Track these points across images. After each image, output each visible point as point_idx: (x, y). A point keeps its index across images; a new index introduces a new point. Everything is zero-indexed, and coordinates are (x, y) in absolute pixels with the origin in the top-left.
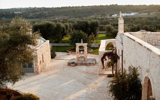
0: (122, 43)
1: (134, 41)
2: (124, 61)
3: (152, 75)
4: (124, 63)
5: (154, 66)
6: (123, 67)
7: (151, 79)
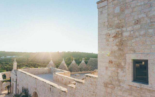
0: (16, 75)
1: (26, 74)
2: (18, 84)
3: (38, 90)
4: (18, 86)
5: (39, 86)
6: (17, 88)
7: (38, 93)
